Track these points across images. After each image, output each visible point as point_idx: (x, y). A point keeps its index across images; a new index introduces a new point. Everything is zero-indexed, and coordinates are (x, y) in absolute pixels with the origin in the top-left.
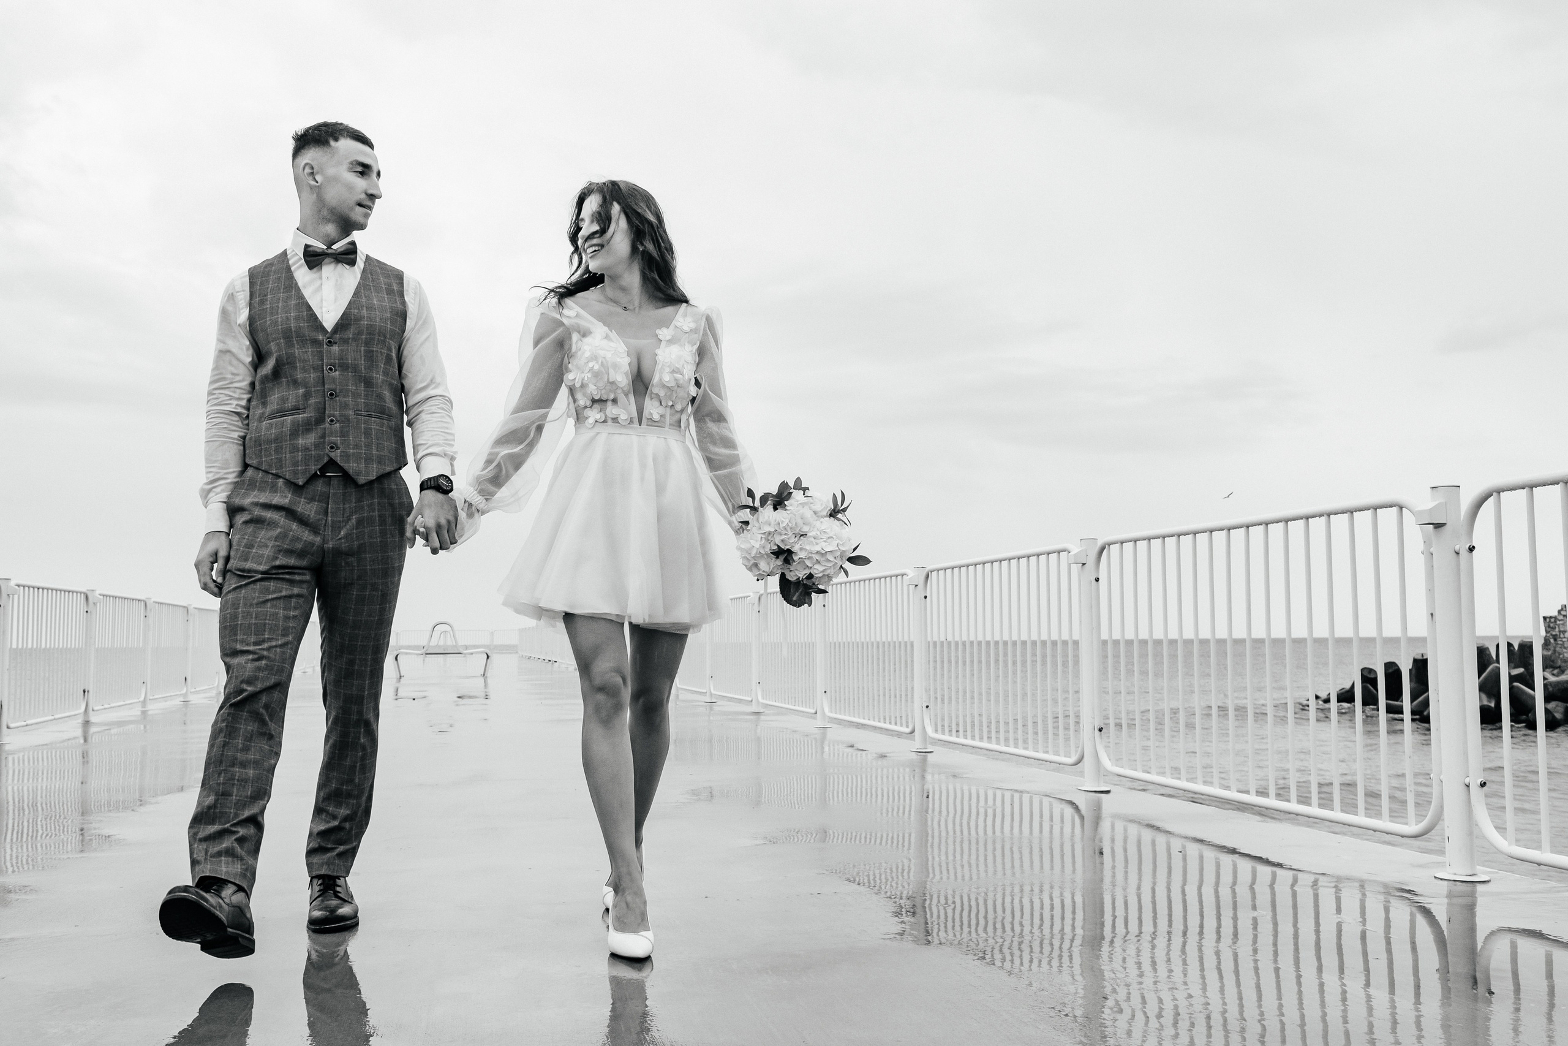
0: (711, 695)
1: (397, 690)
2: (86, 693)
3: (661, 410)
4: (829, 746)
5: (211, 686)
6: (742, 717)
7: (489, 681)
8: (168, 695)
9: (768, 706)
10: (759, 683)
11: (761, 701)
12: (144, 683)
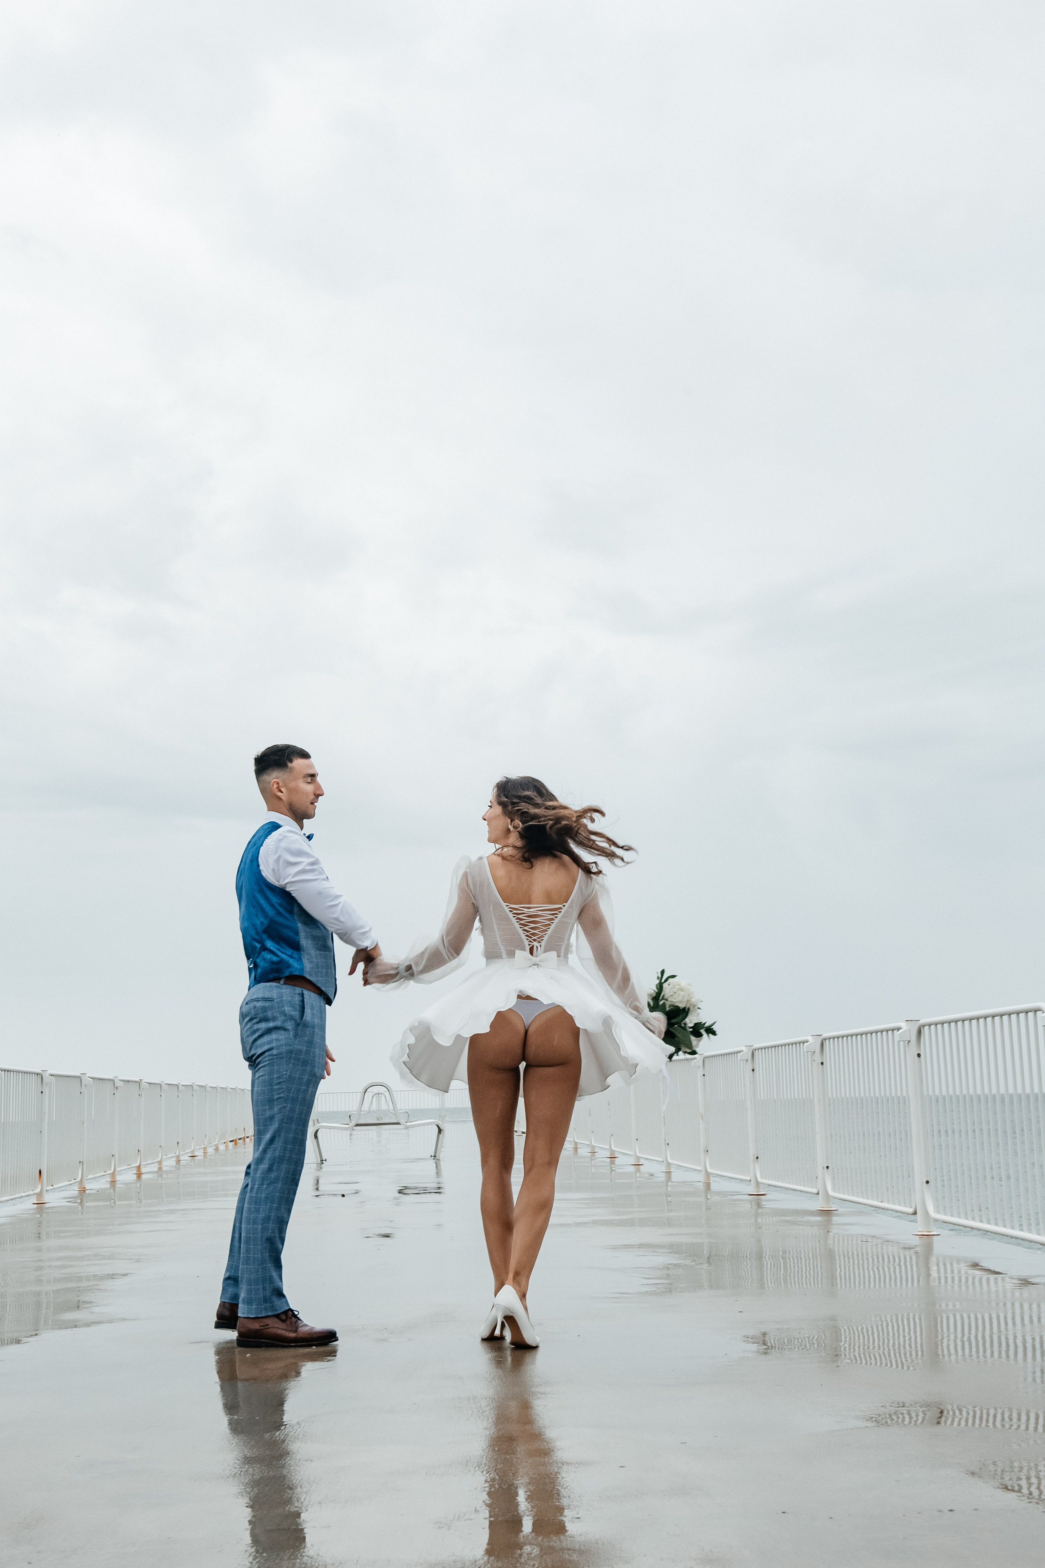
1: (318, 1181)
4: (938, 1265)
5: (74, 1181)
6: (807, 1218)
7: (443, 1165)
8: (17, 1196)
9: (842, 1200)
10: (828, 1167)
11: (831, 1193)
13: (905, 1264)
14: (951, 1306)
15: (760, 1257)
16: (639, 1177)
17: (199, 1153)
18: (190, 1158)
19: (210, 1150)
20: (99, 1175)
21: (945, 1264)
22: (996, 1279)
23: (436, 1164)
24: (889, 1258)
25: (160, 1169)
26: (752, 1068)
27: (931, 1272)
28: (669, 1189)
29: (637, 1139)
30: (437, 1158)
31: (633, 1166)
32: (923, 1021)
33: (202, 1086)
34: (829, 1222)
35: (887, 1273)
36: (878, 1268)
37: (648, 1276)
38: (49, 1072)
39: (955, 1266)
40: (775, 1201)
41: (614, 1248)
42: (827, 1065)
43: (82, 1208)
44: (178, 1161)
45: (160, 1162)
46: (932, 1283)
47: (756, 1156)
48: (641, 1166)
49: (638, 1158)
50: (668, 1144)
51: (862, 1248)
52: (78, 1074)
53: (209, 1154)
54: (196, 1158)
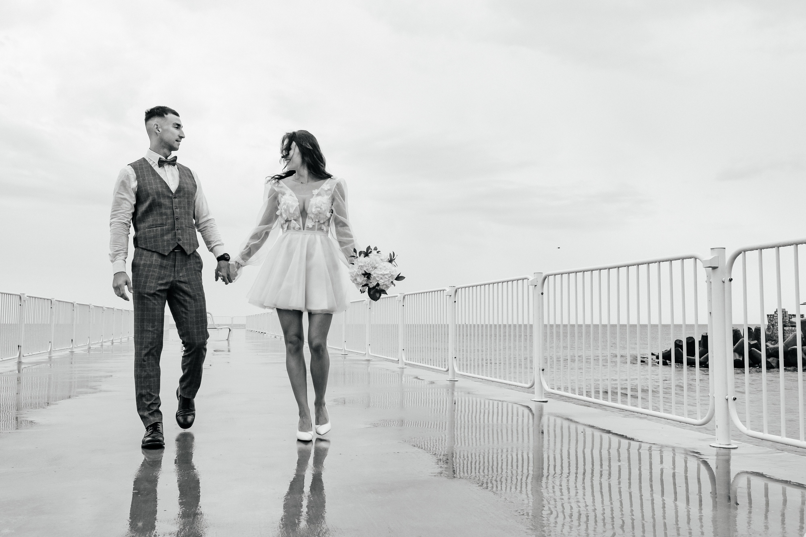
0: (345, 350)
2: (20, 347)
3: (313, 224)
5: (86, 344)
8: (63, 348)
9: (374, 356)
10: (370, 345)
11: (370, 354)
12: (50, 342)
13: (394, 377)
15: (344, 374)
20: (96, 342)
22: (421, 382)
23: (228, 342)
24: (389, 375)
25: (121, 341)
36: (383, 378)
38: (76, 303)
39: (409, 378)
40: (351, 357)
43: (89, 354)
44: (128, 339)
45: (121, 339)
46: (403, 383)
52: (88, 304)
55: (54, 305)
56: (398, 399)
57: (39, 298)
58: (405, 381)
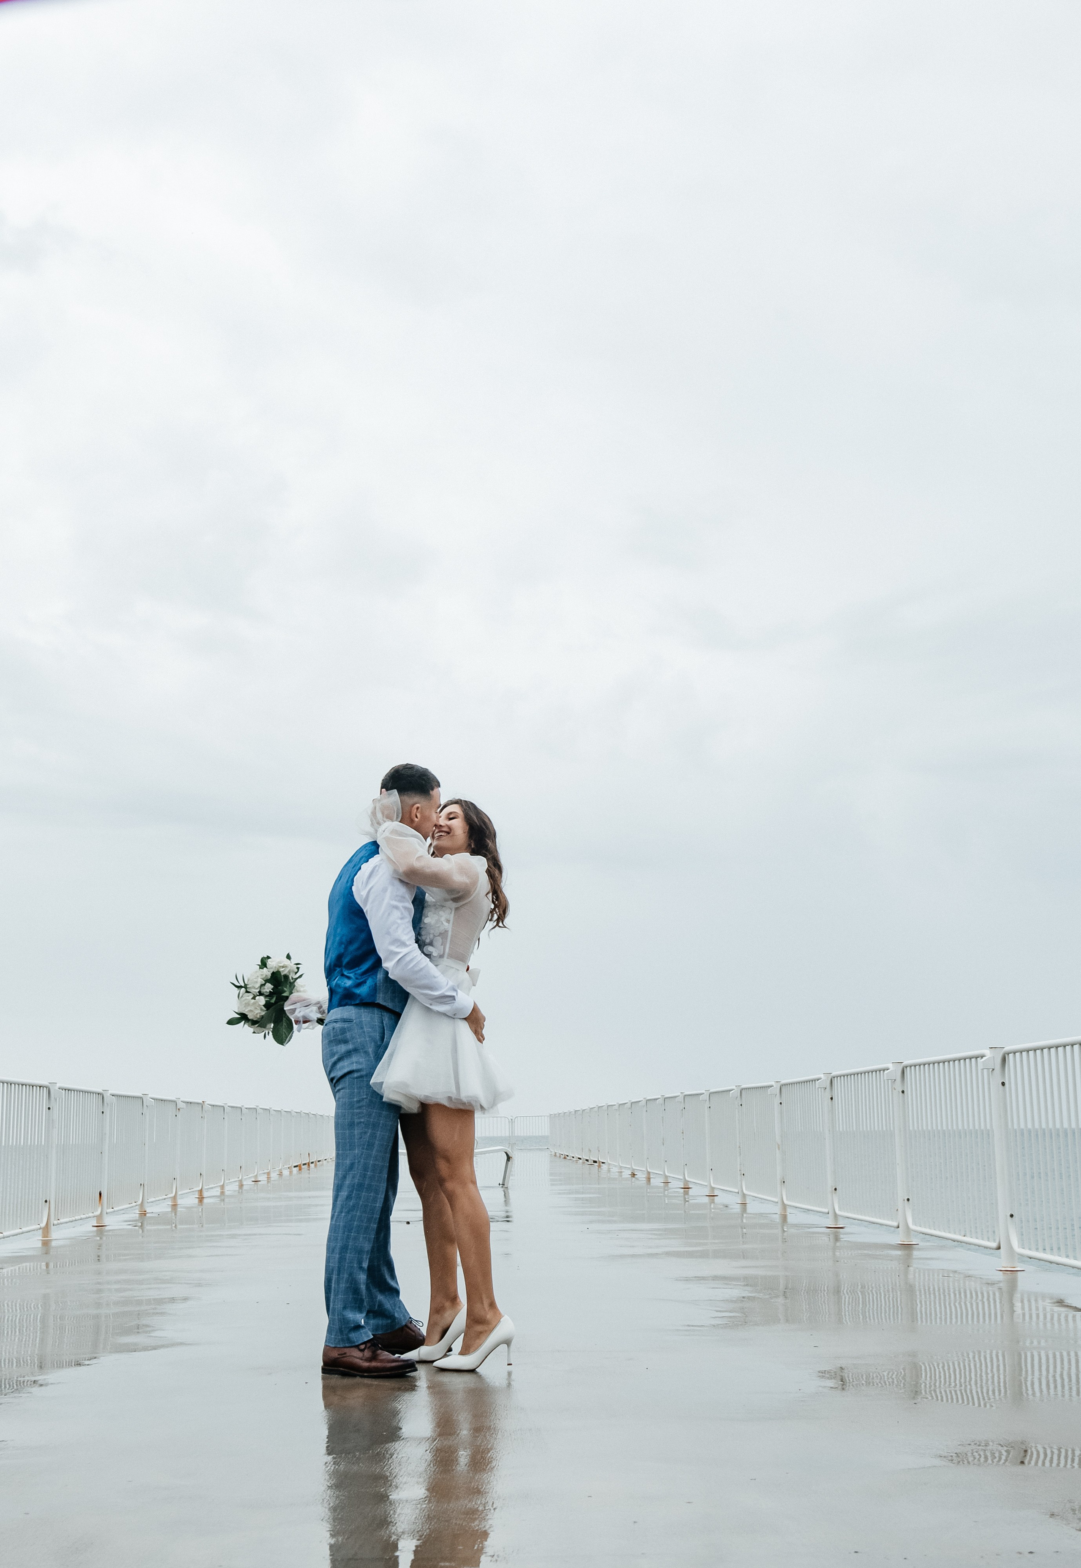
4: (1022, 1302)
5: (134, 1204)
6: (884, 1252)
7: (511, 1193)
8: (77, 1218)
9: (923, 1234)
10: (908, 1200)
11: (912, 1226)
12: (46, 1201)
13: (988, 1299)
14: (1035, 1343)
15: (837, 1291)
16: (713, 1209)
17: (263, 1178)
18: (253, 1183)
19: (274, 1176)
20: (161, 1198)
21: (1029, 1301)
23: (504, 1191)
24: (971, 1294)
25: (222, 1193)
26: (830, 1097)
27: (1015, 1309)
28: (744, 1221)
29: (712, 1169)
30: (505, 1186)
31: (708, 1197)
32: (1008, 1048)
33: (266, 1109)
34: (909, 1257)
35: (969, 1309)
36: (960, 1304)
37: (719, 1309)
38: (110, 1092)
39: (1040, 1302)
40: (854, 1234)
41: (687, 1280)
42: (908, 1094)
43: (143, 1231)
44: (241, 1186)
45: (222, 1187)
46: (1016, 1320)
47: (834, 1188)
48: (715, 1197)
49: (713, 1189)
50: (744, 1175)
51: (943, 1284)
52: (140, 1095)
53: (272, 1179)
54: (259, 1183)
55: (56, 1100)
56: (1005, 1371)
57: (18, 1085)
58: (1024, 1315)
